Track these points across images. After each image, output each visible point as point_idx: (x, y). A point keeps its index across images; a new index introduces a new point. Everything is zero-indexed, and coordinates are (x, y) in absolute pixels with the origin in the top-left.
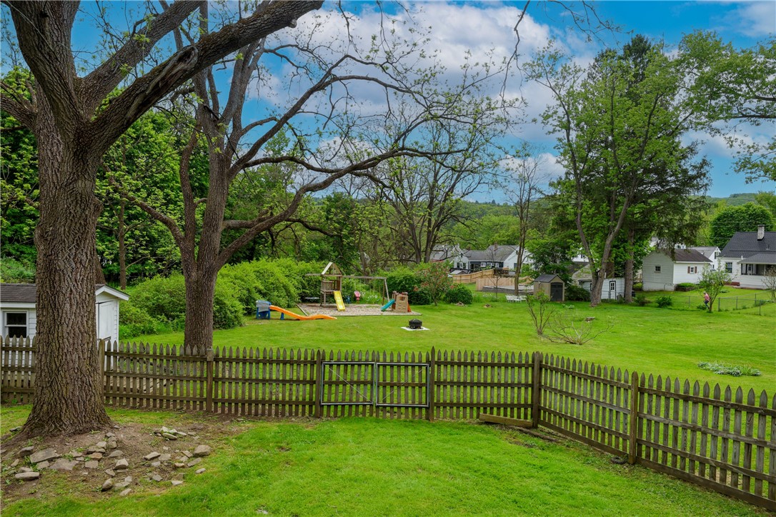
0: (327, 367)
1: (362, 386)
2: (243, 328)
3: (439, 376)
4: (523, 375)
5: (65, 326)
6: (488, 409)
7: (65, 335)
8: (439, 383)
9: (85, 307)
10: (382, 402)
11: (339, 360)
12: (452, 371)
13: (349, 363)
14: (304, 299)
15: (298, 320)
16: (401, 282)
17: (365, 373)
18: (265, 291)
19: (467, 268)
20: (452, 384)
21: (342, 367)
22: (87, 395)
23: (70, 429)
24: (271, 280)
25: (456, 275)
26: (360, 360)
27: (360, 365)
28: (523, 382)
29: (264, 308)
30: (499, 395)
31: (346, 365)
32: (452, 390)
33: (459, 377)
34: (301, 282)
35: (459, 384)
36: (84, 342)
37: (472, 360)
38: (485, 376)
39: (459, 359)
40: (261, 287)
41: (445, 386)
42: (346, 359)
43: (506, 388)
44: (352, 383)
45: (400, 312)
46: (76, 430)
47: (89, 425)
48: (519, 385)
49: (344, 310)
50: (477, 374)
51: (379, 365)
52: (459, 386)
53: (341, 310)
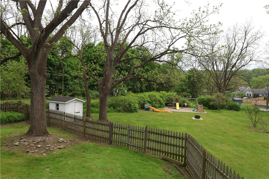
0: (114, 128)
1: (124, 136)
2: (137, 113)
3: (149, 137)
4: (181, 143)
5: (34, 107)
6: (167, 154)
7: (34, 110)
8: (149, 140)
9: (39, 103)
10: (130, 143)
11: (117, 126)
12: (154, 136)
13: (121, 128)
14: (167, 105)
15: (158, 112)
16: (206, 100)
17: (126, 132)
18: (151, 102)
19: (252, 96)
20: (153, 141)
21: (118, 128)
22: (40, 126)
23: (35, 135)
24: (154, 98)
25: (245, 99)
26: (124, 127)
27: (124, 129)
28: (181, 145)
29: (147, 107)
30: (171, 149)
31: (120, 128)
32: (153, 143)
33: (156, 139)
34: (167, 99)
35: (156, 141)
36: (39, 112)
37: (161, 133)
38: (166, 140)
39: (156, 132)
40: (149, 100)
41: (151, 141)
42: (120, 126)
43: (174, 147)
44: (121, 134)
45: (199, 112)
46: (36, 135)
47: (40, 134)
48: (179, 146)
49: (179, 110)
50: (163, 139)
51: (130, 130)
52: (156, 142)
53: (177, 110)
